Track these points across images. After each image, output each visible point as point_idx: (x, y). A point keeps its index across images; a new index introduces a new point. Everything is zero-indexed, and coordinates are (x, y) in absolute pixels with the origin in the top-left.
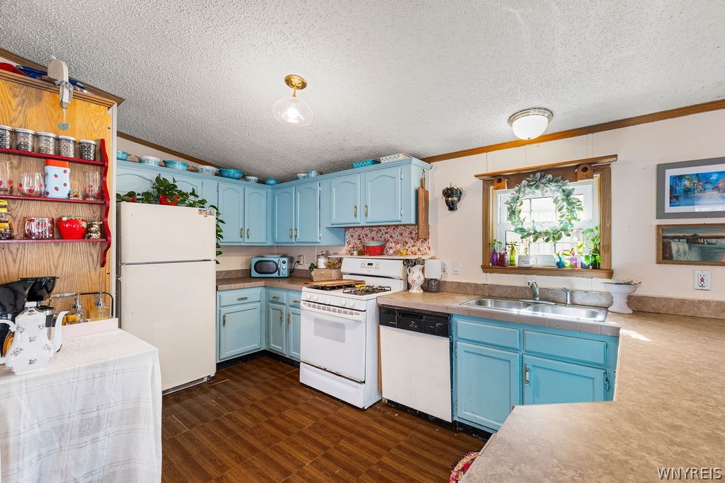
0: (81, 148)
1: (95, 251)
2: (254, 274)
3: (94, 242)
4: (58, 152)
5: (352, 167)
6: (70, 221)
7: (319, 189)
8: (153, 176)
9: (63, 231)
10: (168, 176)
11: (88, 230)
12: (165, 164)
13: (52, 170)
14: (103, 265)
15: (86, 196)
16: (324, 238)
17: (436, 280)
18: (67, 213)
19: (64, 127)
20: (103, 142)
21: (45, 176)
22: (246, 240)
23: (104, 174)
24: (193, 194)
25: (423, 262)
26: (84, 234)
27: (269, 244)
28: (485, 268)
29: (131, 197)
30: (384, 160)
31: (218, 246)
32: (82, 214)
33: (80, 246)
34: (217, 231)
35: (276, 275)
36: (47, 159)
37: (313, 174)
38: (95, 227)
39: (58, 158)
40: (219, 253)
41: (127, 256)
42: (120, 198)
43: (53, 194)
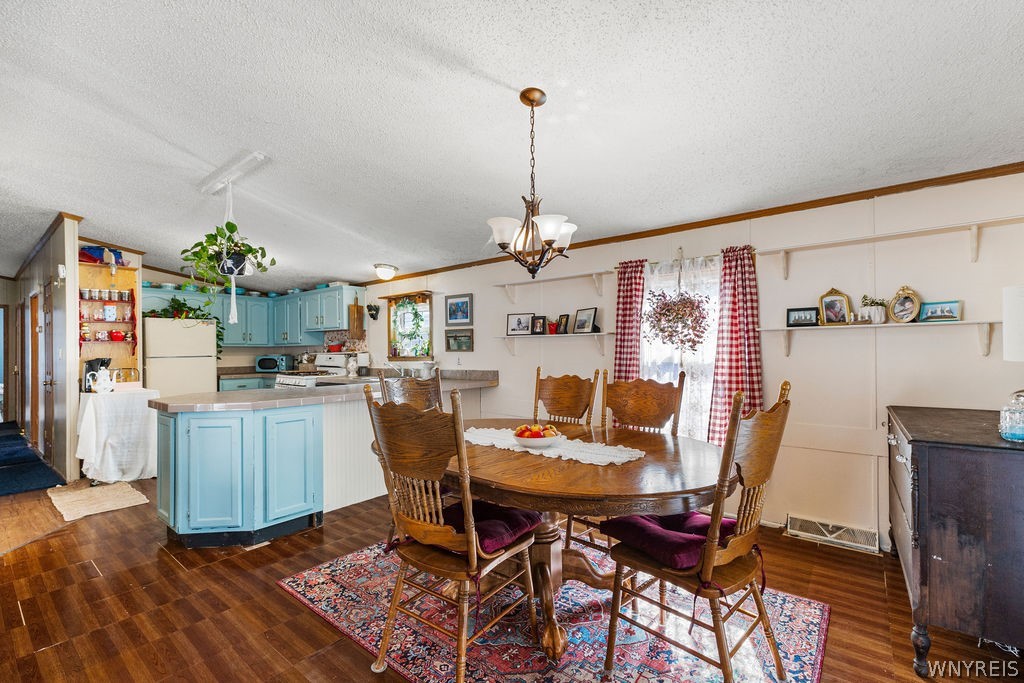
0: (121, 295)
1: (129, 347)
2: (258, 369)
3: (129, 343)
4: (110, 299)
5: (315, 289)
6: (117, 332)
7: (300, 303)
8: (170, 297)
9: (113, 337)
10: (180, 297)
11: (125, 337)
12: (178, 288)
13: (107, 307)
14: (133, 354)
15: (124, 319)
16: (303, 340)
17: (365, 367)
18: (115, 328)
19: (113, 286)
20: (132, 290)
21: (104, 310)
22: (249, 342)
23: (133, 307)
24: (199, 309)
25: (356, 355)
26: (123, 338)
27: (271, 345)
28: (390, 359)
29: (154, 314)
30: (331, 285)
31: (218, 346)
32: (122, 329)
33: (122, 345)
34: (218, 336)
35: (276, 370)
36: (105, 303)
37: (297, 291)
38: (129, 335)
39: (110, 301)
40: (220, 352)
41: (150, 352)
42: (145, 315)
43: (108, 319)
